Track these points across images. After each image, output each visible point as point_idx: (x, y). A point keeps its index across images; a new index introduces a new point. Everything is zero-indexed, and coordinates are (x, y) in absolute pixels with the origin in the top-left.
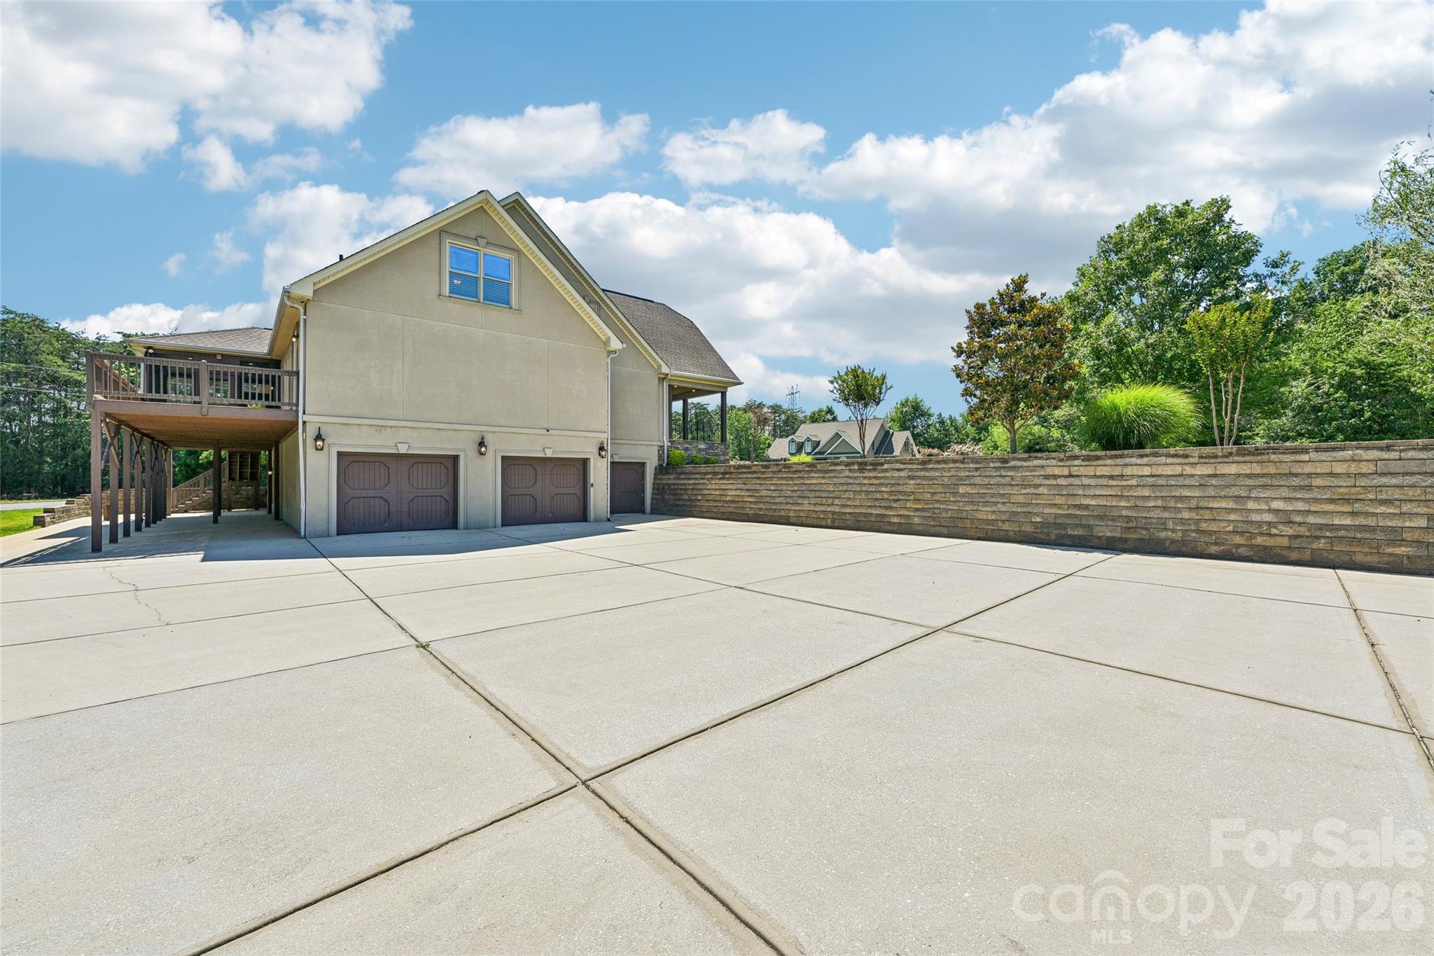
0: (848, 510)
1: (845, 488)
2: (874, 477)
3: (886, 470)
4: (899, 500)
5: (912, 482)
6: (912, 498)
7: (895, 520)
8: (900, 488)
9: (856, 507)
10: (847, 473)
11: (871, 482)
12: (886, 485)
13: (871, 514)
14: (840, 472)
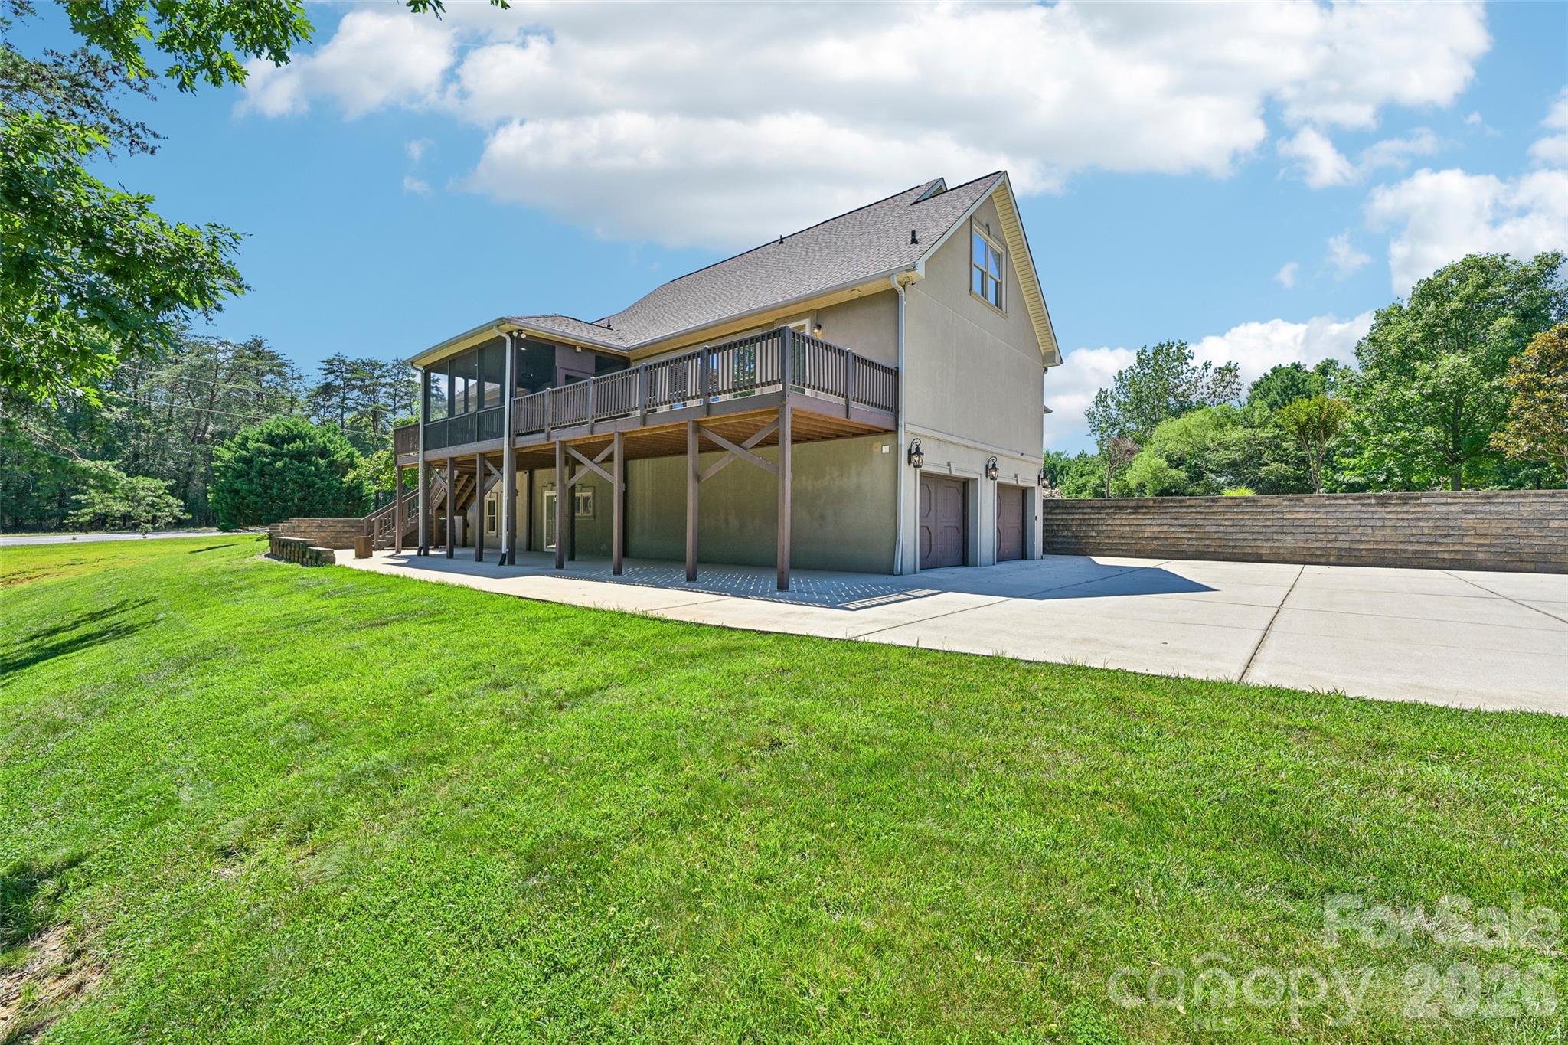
0: (1363, 546)
1: (1356, 523)
2: (1406, 512)
3: (1426, 505)
4: (1449, 535)
5: (1470, 516)
6: (1473, 532)
7: (1446, 556)
8: (1451, 523)
9: (1376, 542)
10: (1358, 507)
11: (1400, 516)
12: (1428, 520)
13: (1405, 551)
14: (1345, 506)
